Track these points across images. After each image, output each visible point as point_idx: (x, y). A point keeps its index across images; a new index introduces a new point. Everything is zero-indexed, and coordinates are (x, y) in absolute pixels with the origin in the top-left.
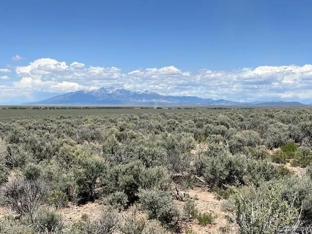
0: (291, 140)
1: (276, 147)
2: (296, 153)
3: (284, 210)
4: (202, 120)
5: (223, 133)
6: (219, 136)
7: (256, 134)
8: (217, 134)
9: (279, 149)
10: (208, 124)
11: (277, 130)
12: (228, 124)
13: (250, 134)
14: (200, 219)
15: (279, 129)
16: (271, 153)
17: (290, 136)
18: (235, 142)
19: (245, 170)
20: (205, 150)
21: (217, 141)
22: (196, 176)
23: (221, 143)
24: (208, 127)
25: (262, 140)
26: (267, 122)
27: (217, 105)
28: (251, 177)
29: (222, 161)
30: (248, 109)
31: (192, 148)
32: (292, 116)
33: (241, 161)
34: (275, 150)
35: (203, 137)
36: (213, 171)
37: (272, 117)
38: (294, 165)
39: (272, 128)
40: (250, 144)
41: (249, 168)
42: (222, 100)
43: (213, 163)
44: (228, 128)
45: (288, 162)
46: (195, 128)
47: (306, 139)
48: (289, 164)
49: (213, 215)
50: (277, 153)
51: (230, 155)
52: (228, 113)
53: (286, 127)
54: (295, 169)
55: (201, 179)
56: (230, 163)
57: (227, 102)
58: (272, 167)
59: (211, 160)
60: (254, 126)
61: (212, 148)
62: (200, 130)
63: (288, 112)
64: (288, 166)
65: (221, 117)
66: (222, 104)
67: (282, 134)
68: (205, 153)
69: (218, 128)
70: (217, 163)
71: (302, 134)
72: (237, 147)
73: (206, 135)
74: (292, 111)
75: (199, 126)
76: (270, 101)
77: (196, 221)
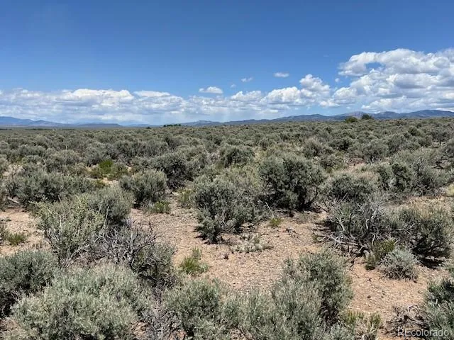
0: (108, 157)
1: (95, 164)
2: (111, 168)
3: (91, 218)
4: (16, 141)
5: (40, 154)
6: (36, 156)
7: (74, 153)
8: (34, 155)
9: (97, 165)
10: (23, 145)
11: (95, 149)
12: (47, 144)
13: (68, 153)
14: (10, 240)
15: (97, 148)
16: (89, 169)
17: (107, 154)
18: (52, 161)
19: (62, 187)
20: (19, 170)
21: (35, 162)
22: (9, 198)
23: (39, 163)
24: (24, 148)
25: (80, 158)
26: (87, 142)
27: (36, 126)
28: (67, 193)
29: (37, 180)
30: (70, 130)
31: (5, 170)
32: (110, 136)
33: (57, 178)
34: (94, 166)
35: (18, 158)
36: (28, 191)
37: (92, 137)
38: (110, 179)
39: (90, 147)
40: (69, 162)
41: (65, 184)
42: (41, 121)
43: (26, 182)
44: (46, 147)
45: (105, 177)
46: (8, 149)
47: (121, 156)
48: (106, 179)
49: (26, 234)
50: (95, 169)
51: (45, 174)
52: (48, 134)
53: (103, 146)
54: (110, 182)
55: (15, 200)
56: (46, 181)
57: (48, 123)
58: (88, 182)
59: (24, 180)
60: (73, 146)
61: (26, 169)
62: (13, 151)
63: (108, 133)
64: (105, 181)
65: (39, 137)
66: (42, 125)
67: (99, 153)
68: (20, 174)
69: (35, 148)
70: (31, 182)
71: (118, 152)
72: (55, 166)
73: (21, 156)
74: (110, 132)
75: (13, 147)
76: (91, 122)
77: (7, 242)
